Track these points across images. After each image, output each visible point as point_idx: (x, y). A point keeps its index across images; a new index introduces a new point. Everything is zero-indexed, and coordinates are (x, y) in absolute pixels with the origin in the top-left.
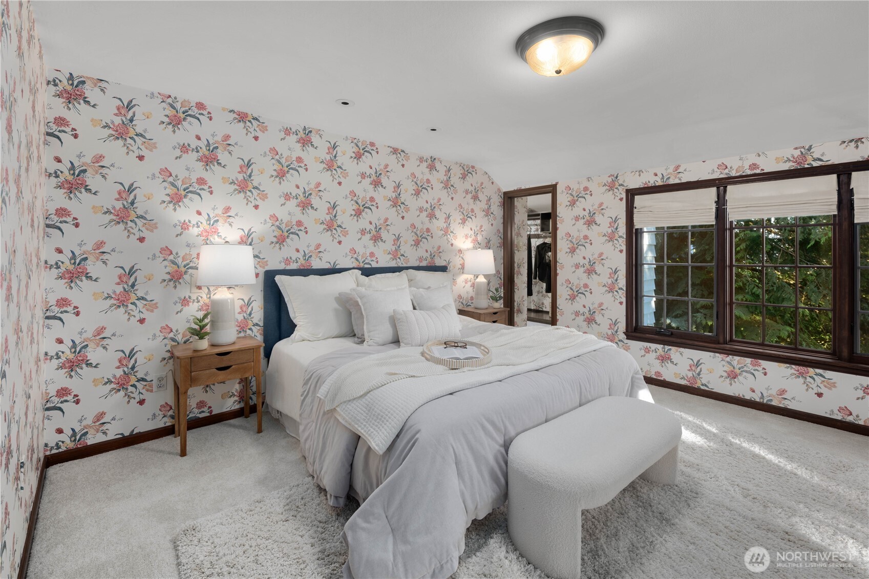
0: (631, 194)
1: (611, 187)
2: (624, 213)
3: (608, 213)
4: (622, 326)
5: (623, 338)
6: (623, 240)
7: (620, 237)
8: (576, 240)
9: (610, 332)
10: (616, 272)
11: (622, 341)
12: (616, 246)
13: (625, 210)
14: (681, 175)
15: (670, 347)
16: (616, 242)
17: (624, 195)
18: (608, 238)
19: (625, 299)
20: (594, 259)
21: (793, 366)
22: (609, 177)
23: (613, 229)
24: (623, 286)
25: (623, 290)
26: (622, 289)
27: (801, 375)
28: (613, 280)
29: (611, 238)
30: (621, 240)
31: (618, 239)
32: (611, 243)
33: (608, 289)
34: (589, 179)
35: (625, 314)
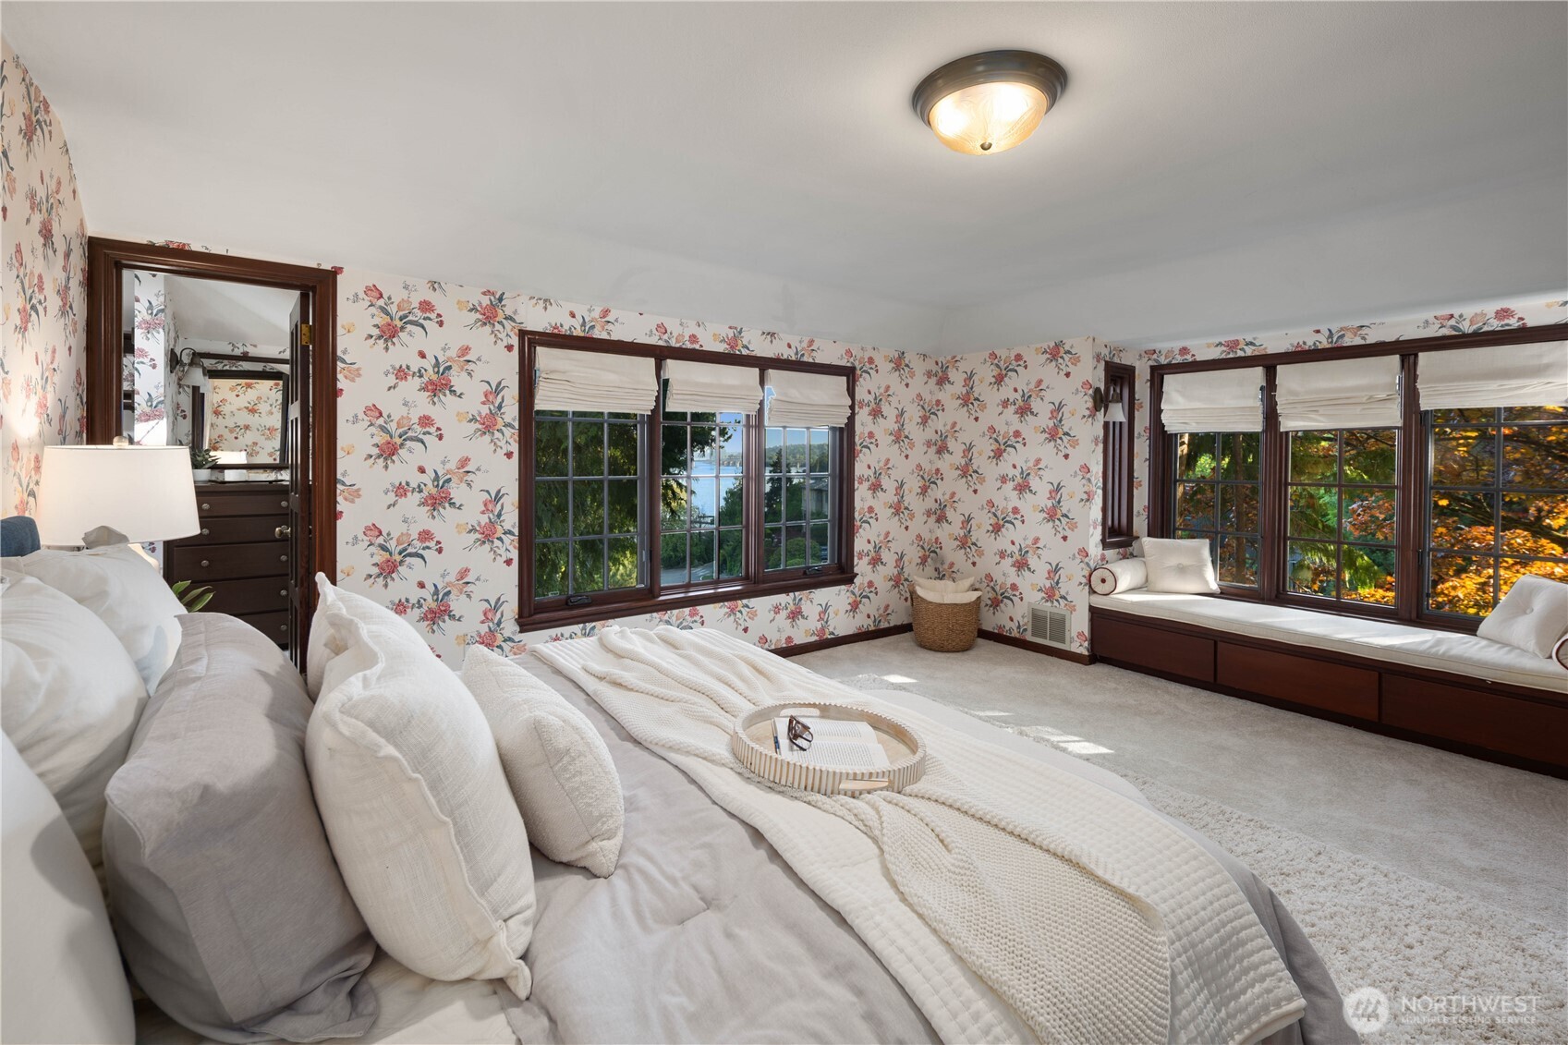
0: (530, 342)
1: (490, 314)
2: (516, 378)
3: (480, 371)
4: (511, 607)
5: (514, 633)
6: (513, 431)
7: (508, 425)
8: (398, 427)
9: (484, 629)
10: (498, 497)
11: (510, 639)
12: (498, 443)
13: (517, 371)
14: (610, 327)
15: (594, 624)
16: (497, 435)
17: (515, 341)
18: (480, 427)
19: (517, 552)
20: (448, 472)
21: (726, 603)
22: (484, 293)
23: (492, 408)
24: (513, 527)
25: (514, 535)
26: (510, 533)
27: (732, 611)
28: (491, 516)
29: (488, 425)
30: (508, 431)
31: (503, 428)
32: (487, 438)
33: (480, 536)
34: (436, 286)
35: (517, 584)
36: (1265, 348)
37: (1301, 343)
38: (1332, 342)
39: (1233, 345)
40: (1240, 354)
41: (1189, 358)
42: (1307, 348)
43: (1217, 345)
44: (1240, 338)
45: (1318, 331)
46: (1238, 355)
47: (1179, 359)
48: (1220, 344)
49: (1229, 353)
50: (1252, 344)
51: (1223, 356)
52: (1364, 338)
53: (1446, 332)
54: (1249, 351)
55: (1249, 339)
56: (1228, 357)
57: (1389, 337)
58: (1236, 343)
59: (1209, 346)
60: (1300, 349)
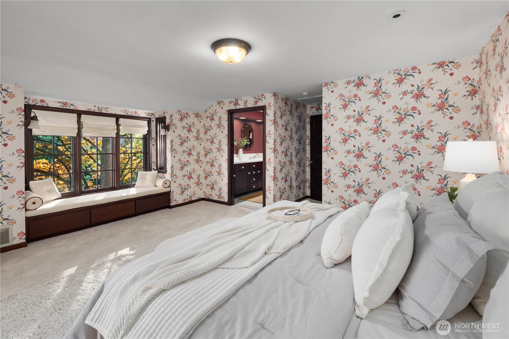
36: (78, 108)
37: (90, 109)
38: (99, 110)
39: (65, 104)
40: (68, 108)
41: (45, 105)
42: (92, 111)
43: (58, 102)
44: (68, 102)
45: (95, 106)
46: (67, 108)
47: (40, 104)
48: (59, 102)
49: (64, 107)
50: (73, 105)
51: (61, 107)
52: (107, 111)
53: (125, 114)
54: (72, 108)
55: (72, 103)
56: (63, 108)
57: (113, 112)
58: (67, 103)
59: (55, 102)
60: (89, 111)
